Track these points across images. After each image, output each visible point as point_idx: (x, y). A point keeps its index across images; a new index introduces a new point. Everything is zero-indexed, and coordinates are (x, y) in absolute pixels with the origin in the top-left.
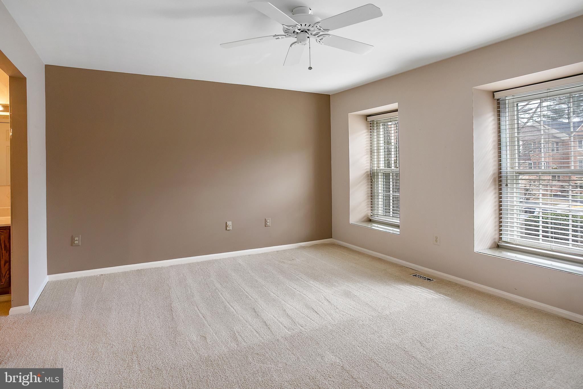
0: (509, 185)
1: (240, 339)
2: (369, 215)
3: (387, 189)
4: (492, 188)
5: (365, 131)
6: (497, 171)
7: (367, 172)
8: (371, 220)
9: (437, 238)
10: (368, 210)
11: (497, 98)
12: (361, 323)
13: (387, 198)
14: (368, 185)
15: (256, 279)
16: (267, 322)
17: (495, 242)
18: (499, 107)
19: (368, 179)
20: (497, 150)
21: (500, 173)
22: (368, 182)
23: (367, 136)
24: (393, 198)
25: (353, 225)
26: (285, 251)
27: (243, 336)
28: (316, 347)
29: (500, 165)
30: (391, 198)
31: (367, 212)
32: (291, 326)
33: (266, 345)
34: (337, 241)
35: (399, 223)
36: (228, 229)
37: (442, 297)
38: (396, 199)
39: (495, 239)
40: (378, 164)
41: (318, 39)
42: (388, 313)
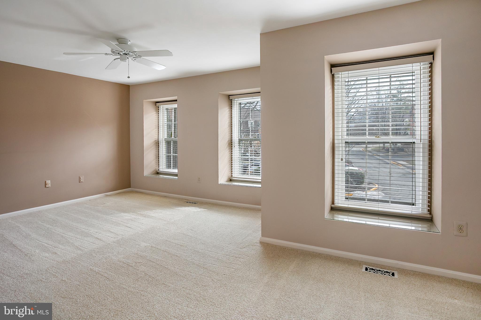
0: (235, 146)
1: (82, 248)
2: (157, 169)
3: (168, 151)
4: (228, 148)
5: (155, 113)
6: (230, 139)
7: (156, 140)
8: (158, 173)
9: (199, 179)
10: (156, 166)
11: (231, 99)
12: (159, 228)
13: (168, 158)
14: (156, 149)
15: (80, 218)
16: (98, 238)
17: (229, 178)
18: (231, 104)
19: (156, 145)
20: (230, 128)
21: (232, 140)
22: (157, 147)
23: (156, 116)
24: (173, 157)
25: (146, 177)
26: (96, 199)
27: (84, 247)
28: (134, 242)
29: (232, 136)
30: (172, 157)
31: (156, 167)
32: (115, 236)
33: (102, 247)
34: (134, 189)
35: (177, 173)
36: (47, 186)
37: (202, 209)
38: (175, 157)
39: (229, 176)
40: (163, 135)
41: (133, 59)
42: (173, 221)
